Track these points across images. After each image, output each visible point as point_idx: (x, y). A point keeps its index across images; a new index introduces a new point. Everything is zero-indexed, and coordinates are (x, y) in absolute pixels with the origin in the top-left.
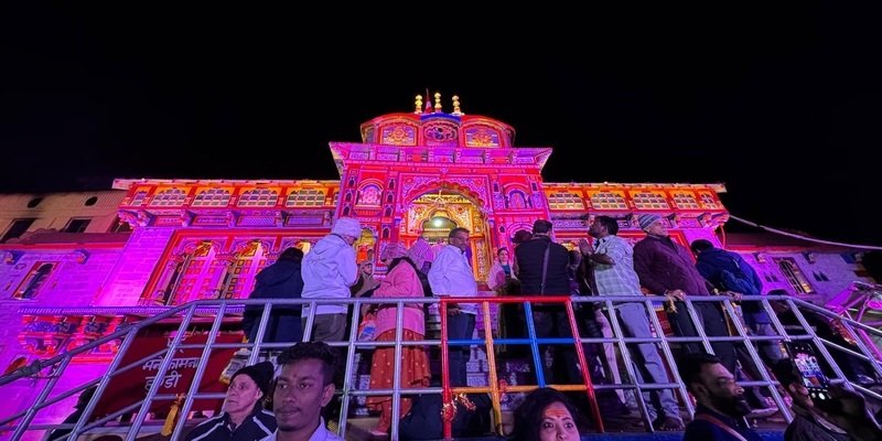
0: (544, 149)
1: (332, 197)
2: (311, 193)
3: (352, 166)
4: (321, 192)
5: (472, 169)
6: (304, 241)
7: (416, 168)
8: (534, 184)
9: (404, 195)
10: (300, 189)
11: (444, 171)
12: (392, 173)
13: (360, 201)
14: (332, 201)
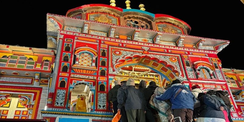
0: (224, 41)
1: (42, 63)
2: (21, 58)
3: (66, 36)
4: (31, 59)
5: (167, 50)
6: (13, 96)
7: (123, 44)
8: (215, 64)
9: (114, 63)
10: (11, 54)
11: (146, 49)
12: (102, 45)
13: (77, 62)
14: (42, 66)
